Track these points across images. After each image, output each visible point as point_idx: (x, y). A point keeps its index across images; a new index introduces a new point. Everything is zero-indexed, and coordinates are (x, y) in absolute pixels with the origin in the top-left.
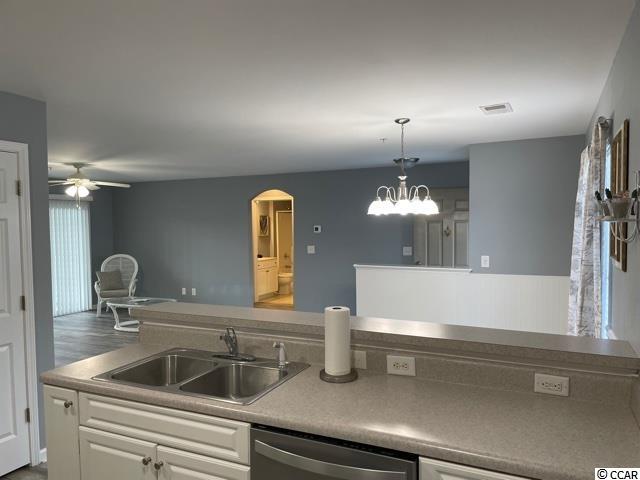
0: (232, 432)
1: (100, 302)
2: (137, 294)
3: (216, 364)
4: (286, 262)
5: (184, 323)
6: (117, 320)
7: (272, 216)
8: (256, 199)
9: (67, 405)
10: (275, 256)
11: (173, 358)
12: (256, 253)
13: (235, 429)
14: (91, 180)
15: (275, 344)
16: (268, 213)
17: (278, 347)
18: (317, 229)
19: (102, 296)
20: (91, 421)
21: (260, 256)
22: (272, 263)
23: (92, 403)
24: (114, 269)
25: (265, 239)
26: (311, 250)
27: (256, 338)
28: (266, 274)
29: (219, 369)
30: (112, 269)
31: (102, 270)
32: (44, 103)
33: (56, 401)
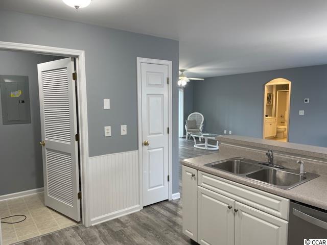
0: (278, 202)
1: (187, 134)
2: (203, 131)
3: (261, 168)
4: (282, 120)
5: (242, 145)
6: (195, 143)
7: (274, 93)
8: (268, 84)
9: (193, 175)
10: (275, 116)
11: (237, 162)
12: (265, 114)
13: (280, 201)
14: (188, 77)
15: (298, 162)
16: (272, 92)
17: (300, 163)
18: (306, 101)
19: (188, 132)
20: (203, 184)
21: (267, 116)
22: (273, 120)
23: (203, 176)
24: (193, 120)
25: (270, 106)
26: (302, 113)
27: (284, 157)
28: (270, 125)
29: (264, 170)
30: (192, 119)
31: (188, 119)
32: (178, 41)
33: (187, 173)
